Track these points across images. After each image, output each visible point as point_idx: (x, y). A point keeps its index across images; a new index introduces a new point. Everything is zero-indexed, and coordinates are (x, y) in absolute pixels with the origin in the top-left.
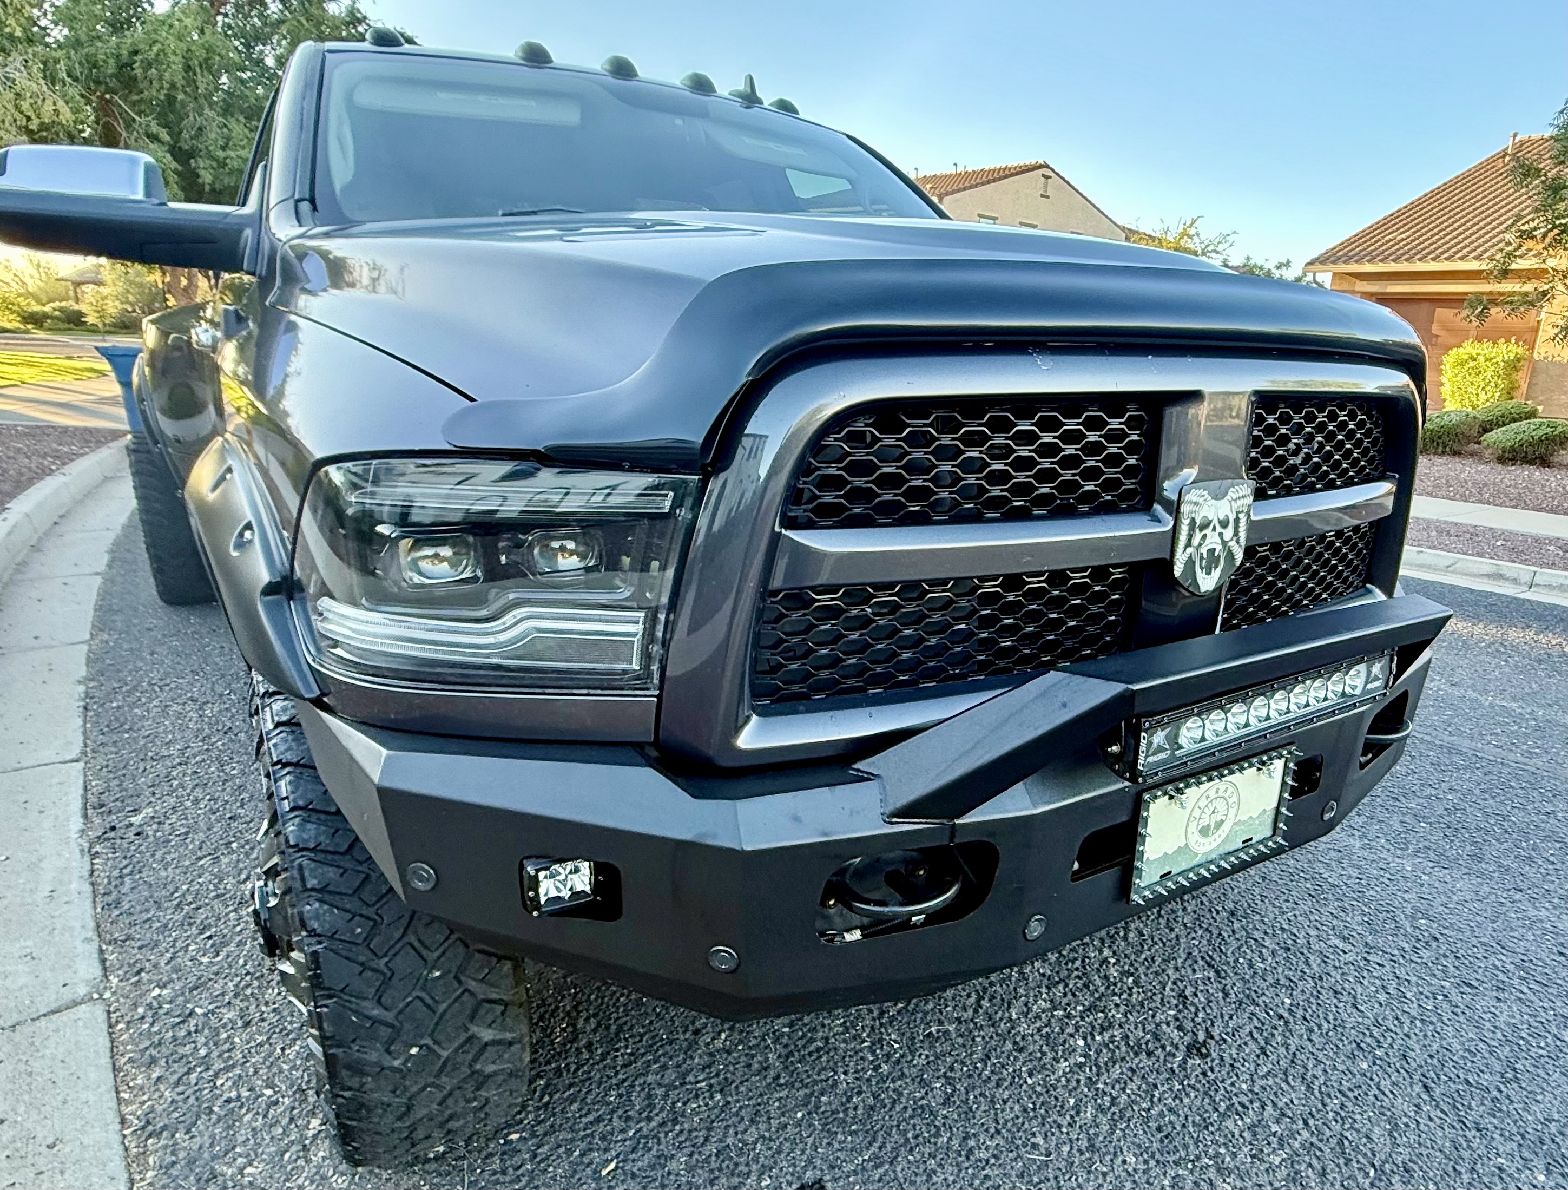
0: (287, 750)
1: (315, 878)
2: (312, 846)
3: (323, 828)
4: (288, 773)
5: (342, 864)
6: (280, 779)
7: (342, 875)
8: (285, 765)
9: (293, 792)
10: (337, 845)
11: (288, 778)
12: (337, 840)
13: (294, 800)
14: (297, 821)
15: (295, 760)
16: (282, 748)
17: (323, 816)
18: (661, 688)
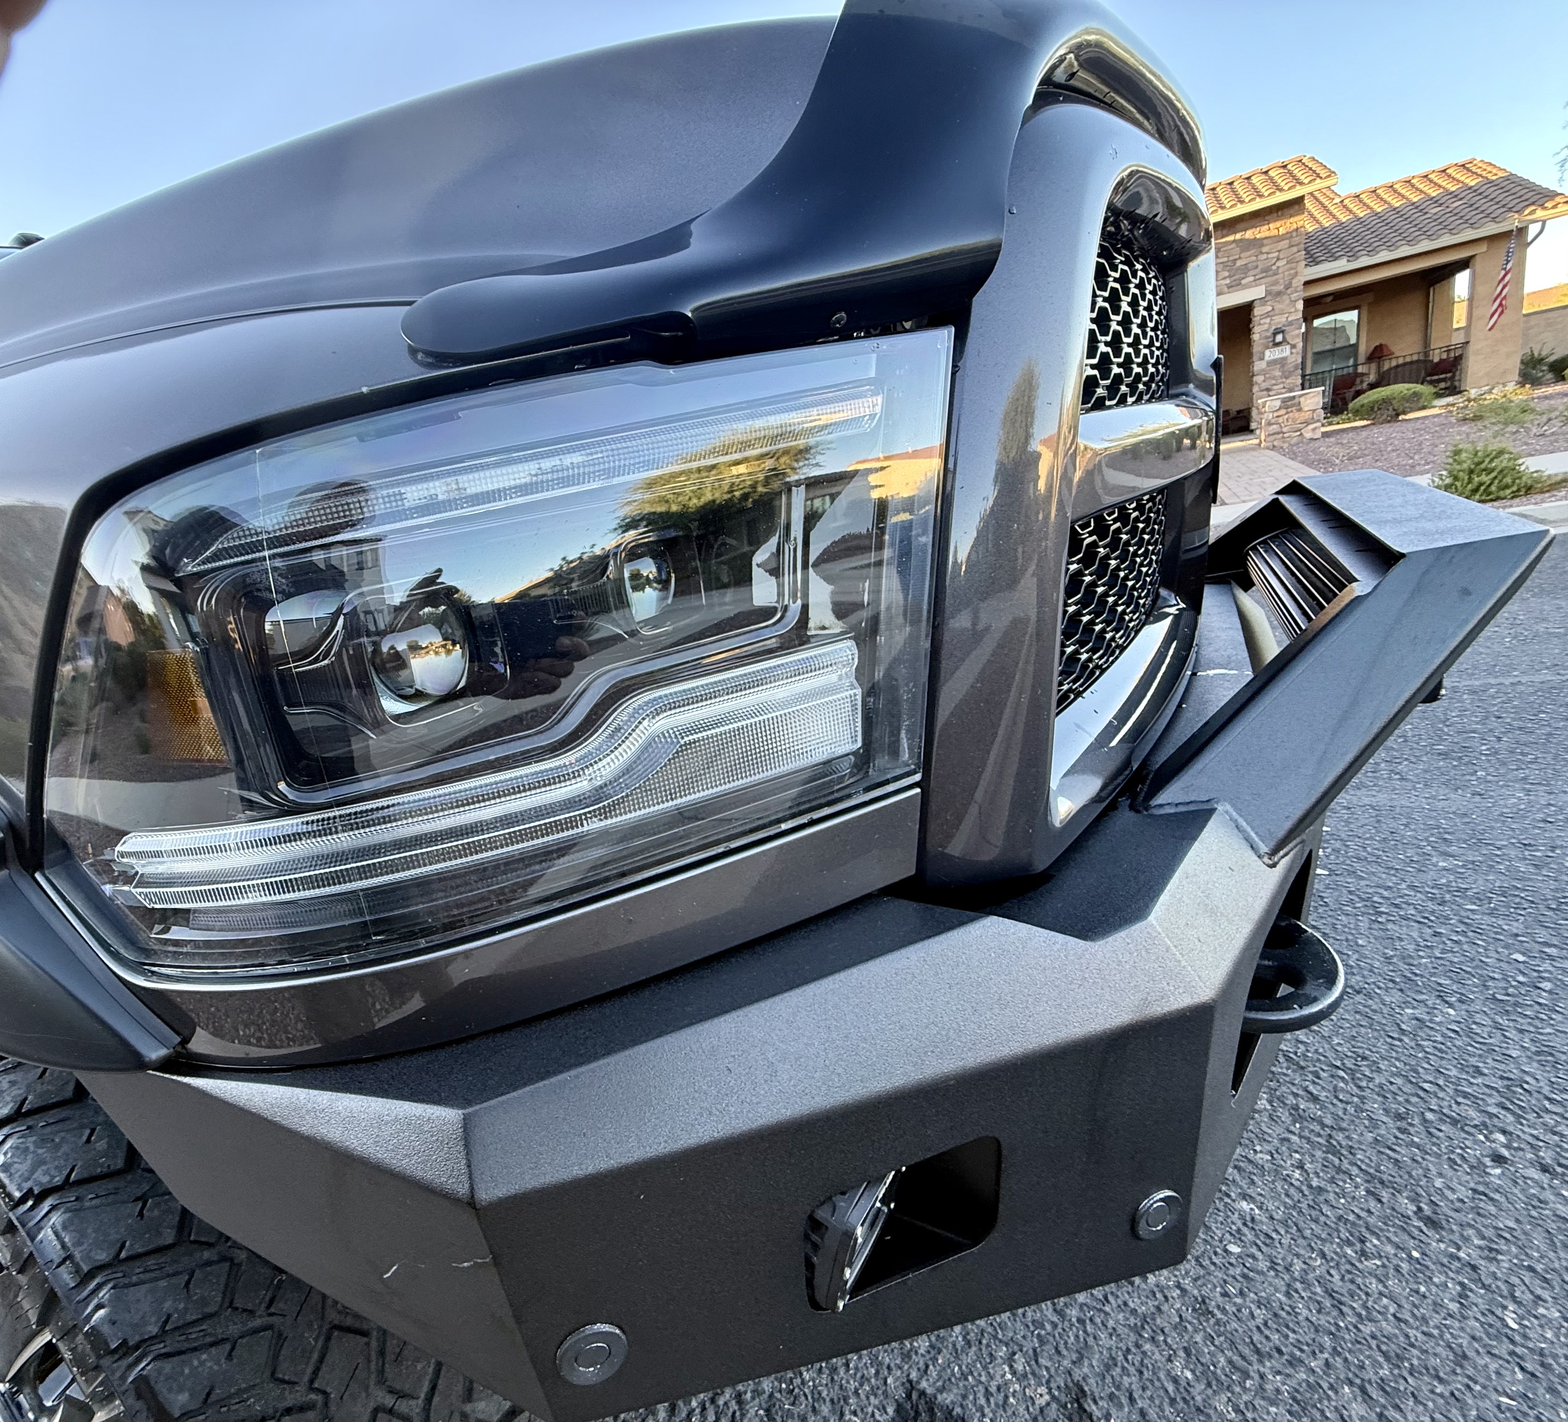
0: (33, 1171)
1: (181, 1390)
2: (153, 1329)
3: (163, 1283)
4: (53, 1208)
5: (220, 1332)
6: (39, 1227)
7: (229, 1357)
8: (40, 1198)
9: (78, 1243)
10: (204, 1302)
11: (56, 1218)
12: (197, 1292)
13: (87, 1257)
14: (104, 1294)
15: (58, 1180)
16: (22, 1168)
17: (151, 1262)
18: (926, 767)
